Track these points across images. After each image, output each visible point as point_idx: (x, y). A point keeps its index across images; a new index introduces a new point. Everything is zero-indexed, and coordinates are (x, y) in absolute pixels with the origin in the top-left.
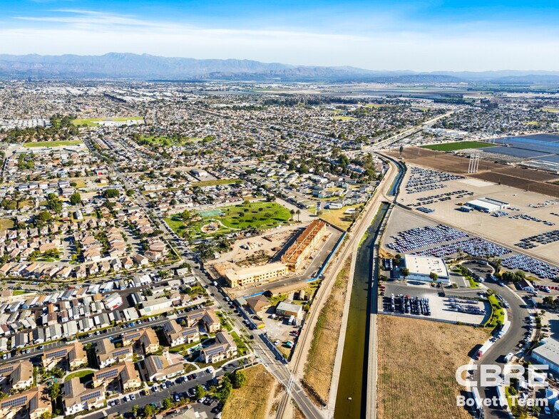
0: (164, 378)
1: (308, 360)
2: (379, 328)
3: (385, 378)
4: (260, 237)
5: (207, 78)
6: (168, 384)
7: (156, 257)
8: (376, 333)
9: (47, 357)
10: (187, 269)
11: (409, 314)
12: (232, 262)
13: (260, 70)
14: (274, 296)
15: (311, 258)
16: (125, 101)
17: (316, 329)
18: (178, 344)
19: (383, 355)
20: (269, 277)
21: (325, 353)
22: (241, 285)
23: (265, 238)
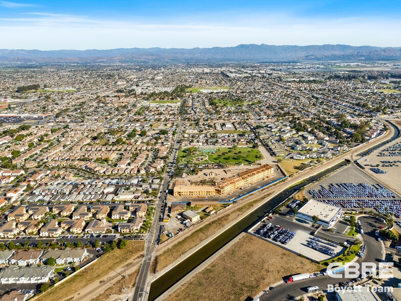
0: (93, 232)
1: (172, 247)
2: (238, 242)
3: (207, 271)
4: (222, 170)
5: (303, 59)
6: (92, 235)
7: (151, 170)
8: (232, 244)
9: (56, 208)
10: (159, 180)
11: (270, 240)
12: (189, 181)
13: (348, 52)
14: (192, 206)
15: (241, 189)
16: (229, 77)
17: (197, 231)
18: (115, 218)
19: (222, 258)
20: (201, 194)
21: (186, 246)
22: (180, 195)
23: (224, 171)
